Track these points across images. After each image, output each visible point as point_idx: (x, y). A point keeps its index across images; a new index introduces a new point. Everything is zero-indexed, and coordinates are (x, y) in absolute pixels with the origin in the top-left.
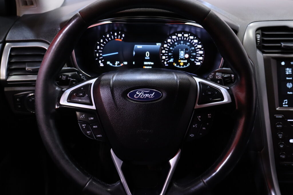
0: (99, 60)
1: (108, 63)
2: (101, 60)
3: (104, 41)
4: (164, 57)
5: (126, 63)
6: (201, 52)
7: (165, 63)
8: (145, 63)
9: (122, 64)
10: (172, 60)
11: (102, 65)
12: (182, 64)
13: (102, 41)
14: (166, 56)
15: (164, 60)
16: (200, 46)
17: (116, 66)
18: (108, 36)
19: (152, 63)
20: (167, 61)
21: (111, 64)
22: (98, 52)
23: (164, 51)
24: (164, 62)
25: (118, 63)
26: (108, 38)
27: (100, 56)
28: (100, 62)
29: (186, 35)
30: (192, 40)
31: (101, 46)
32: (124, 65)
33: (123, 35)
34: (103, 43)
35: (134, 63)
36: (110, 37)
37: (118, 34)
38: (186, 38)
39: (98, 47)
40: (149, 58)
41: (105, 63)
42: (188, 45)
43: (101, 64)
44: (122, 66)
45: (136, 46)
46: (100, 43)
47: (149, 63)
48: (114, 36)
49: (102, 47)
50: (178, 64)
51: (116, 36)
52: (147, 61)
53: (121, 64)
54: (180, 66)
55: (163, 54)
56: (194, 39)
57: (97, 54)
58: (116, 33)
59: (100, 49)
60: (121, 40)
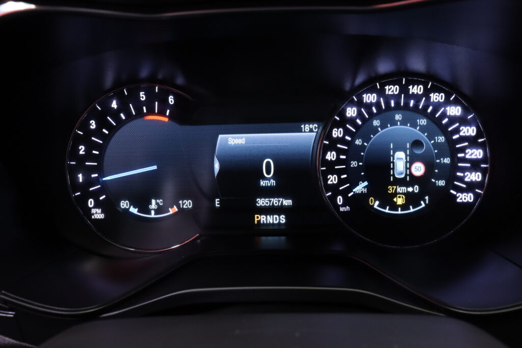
0: (87, 195)
1: (124, 204)
2: (95, 195)
3: (102, 123)
4: (333, 179)
5: (188, 204)
6: (476, 154)
7: (340, 200)
8: (262, 202)
9: (175, 209)
10: (361, 188)
11: (98, 214)
12: (400, 201)
13: (93, 125)
14: (339, 173)
15: (334, 189)
16: (469, 131)
17: (153, 215)
18: (114, 105)
19: (287, 202)
20: (344, 193)
21: (134, 210)
22: (81, 167)
23: (331, 156)
24: (333, 199)
25: (157, 204)
26: (115, 114)
27: (89, 182)
28: (91, 203)
29: (416, 90)
30: (437, 106)
31: (90, 146)
32: (181, 210)
33: (171, 100)
34: (98, 132)
35: (217, 202)
36: (123, 107)
37: (151, 97)
38: (417, 98)
39: (82, 150)
40: (273, 182)
41: (109, 207)
42: (423, 129)
43: (93, 211)
44: (175, 214)
45: (220, 136)
46: (89, 133)
47: (275, 201)
48: (138, 105)
49: (96, 146)
50: (388, 200)
51: (143, 103)
52: (268, 192)
53: (172, 207)
54: (394, 207)
55: (331, 167)
56: (447, 102)
57: (80, 176)
58: (142, 94)
59: (89, 156)
60: (166, 119)
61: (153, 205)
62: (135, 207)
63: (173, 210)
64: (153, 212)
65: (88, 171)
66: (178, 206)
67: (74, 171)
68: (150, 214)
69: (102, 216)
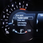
1: (14, 30)
5: (30, 31)
9: (27, 32)
11: (7, 32)
13: (7, 10)
18: (13, 6)
21: (16, 32)
25: (22, 30)
26: (13, 8)
28: (6, 29)
31: (6, 16)
32: (28, 32)
33: (27, 5)
35: (37, 30)
39: (4, 17)
43: (6, 31)
44: (26, 33)
45: (39, 14)
51: (20, 5)
57: (3, 23)
58: (20, 3)
59: (6, 18)
60: (25, 10)
61: (21, 30)
62: (16, 31)
63: (26, 32)
64: (21, 32)
65: (5, 22)
66: (27, 31)
67: (2, 22)
68: (20, 33)
69: (8, 33)
